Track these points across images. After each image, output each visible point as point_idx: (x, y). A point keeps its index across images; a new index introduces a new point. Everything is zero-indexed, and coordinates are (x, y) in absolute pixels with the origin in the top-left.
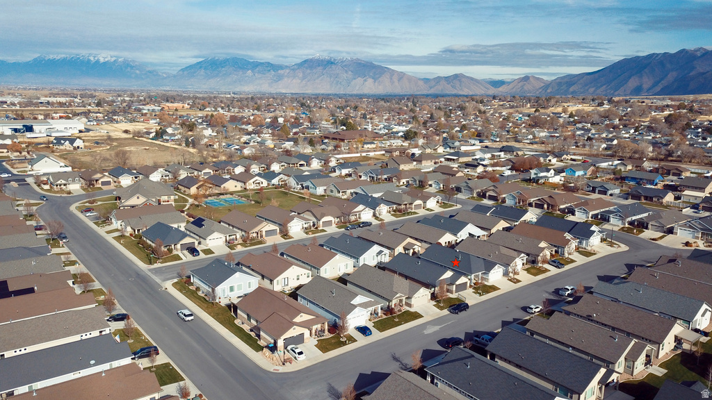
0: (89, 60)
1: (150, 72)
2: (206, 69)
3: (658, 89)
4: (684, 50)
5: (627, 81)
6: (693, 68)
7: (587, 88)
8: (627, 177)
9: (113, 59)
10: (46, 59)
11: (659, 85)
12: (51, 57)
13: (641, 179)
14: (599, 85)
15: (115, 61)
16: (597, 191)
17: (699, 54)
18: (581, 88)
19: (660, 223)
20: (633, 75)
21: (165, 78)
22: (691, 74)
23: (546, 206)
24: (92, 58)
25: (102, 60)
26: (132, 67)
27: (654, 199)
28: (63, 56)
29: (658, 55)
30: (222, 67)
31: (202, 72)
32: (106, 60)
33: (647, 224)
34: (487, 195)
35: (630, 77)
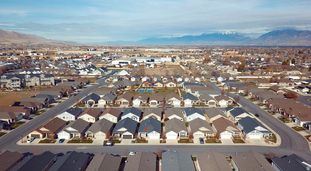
0: (222, 34)
1: (246, 38)
2: (273, 35)
9: (231, 33)
10: (206, 34)
12: (208, 33)
15: (232, 33)
21: (253, 40)
24: (223, 33)
25: (227, 33)
26: (239, 36)
28: (212, 32)
30: (281, 34)
31: (271, 37)
32: (229, 33)
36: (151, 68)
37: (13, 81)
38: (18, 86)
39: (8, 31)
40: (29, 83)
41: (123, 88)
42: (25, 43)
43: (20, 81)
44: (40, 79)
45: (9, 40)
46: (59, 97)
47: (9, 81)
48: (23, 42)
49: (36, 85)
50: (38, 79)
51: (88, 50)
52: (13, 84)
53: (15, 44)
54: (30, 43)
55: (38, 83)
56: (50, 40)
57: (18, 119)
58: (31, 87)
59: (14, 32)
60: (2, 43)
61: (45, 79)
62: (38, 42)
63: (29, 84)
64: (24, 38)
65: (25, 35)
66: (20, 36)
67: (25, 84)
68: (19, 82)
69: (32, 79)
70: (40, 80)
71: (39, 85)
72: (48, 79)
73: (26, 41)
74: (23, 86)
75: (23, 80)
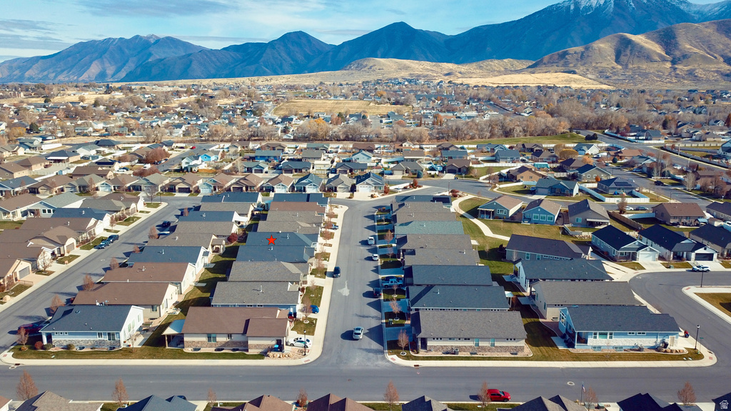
3: (123, 74)
4: (138, 36)
5: (90, 66)
6: (150, 55)
7: (45, 73)
8: (256, 156)
11: (123, 70)
13: (269, 157)
14: (59, 70)
16: (253, 171)
17: (152, 41)
18: (38, 74)
19: (346, 185)
20: (94, 60)
22: (150, 60)
23: (244, 188)
27: (303, 171)
29: (114, 40)
33: (336, 188)
34: (177, 188)
35: (91, 62)
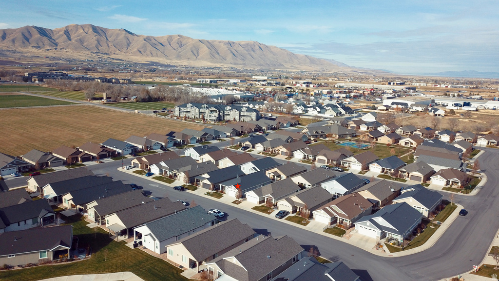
36: (439, 115)
37: (211, 111)
38: (214, 118)
39: (299, 54)
40: (228, 116)
41: (323, 136)
42: (316, 71)
43: (218, 113)
44: (240, 113)
45: (298, 66)
46: (229, 134)
47: (207, 111)
48: (313, 70)
49: (235, 120)
50: (238, 112)
51: (390, 84)
52: (210, 116)
53: (303, 72)
54: (323, 71)
55: (237, 118)
56: (353, 67)
57: (154, 148)
58: (228, 121)
59: (306, 56)
60: (289, 70)
61: (246, 114)
62: (334, 70)
63: (227, 118)
64: (316, 64)
65: (319, 60)
66: (313, 61)
67: (224, 118)
68: (216, 114)
69: (232, 112)
70: (240, 115)
71: (238, 120)
72: (249, 114)
73: (318, 68)
74: (220, 119)
75: (222, 111)
